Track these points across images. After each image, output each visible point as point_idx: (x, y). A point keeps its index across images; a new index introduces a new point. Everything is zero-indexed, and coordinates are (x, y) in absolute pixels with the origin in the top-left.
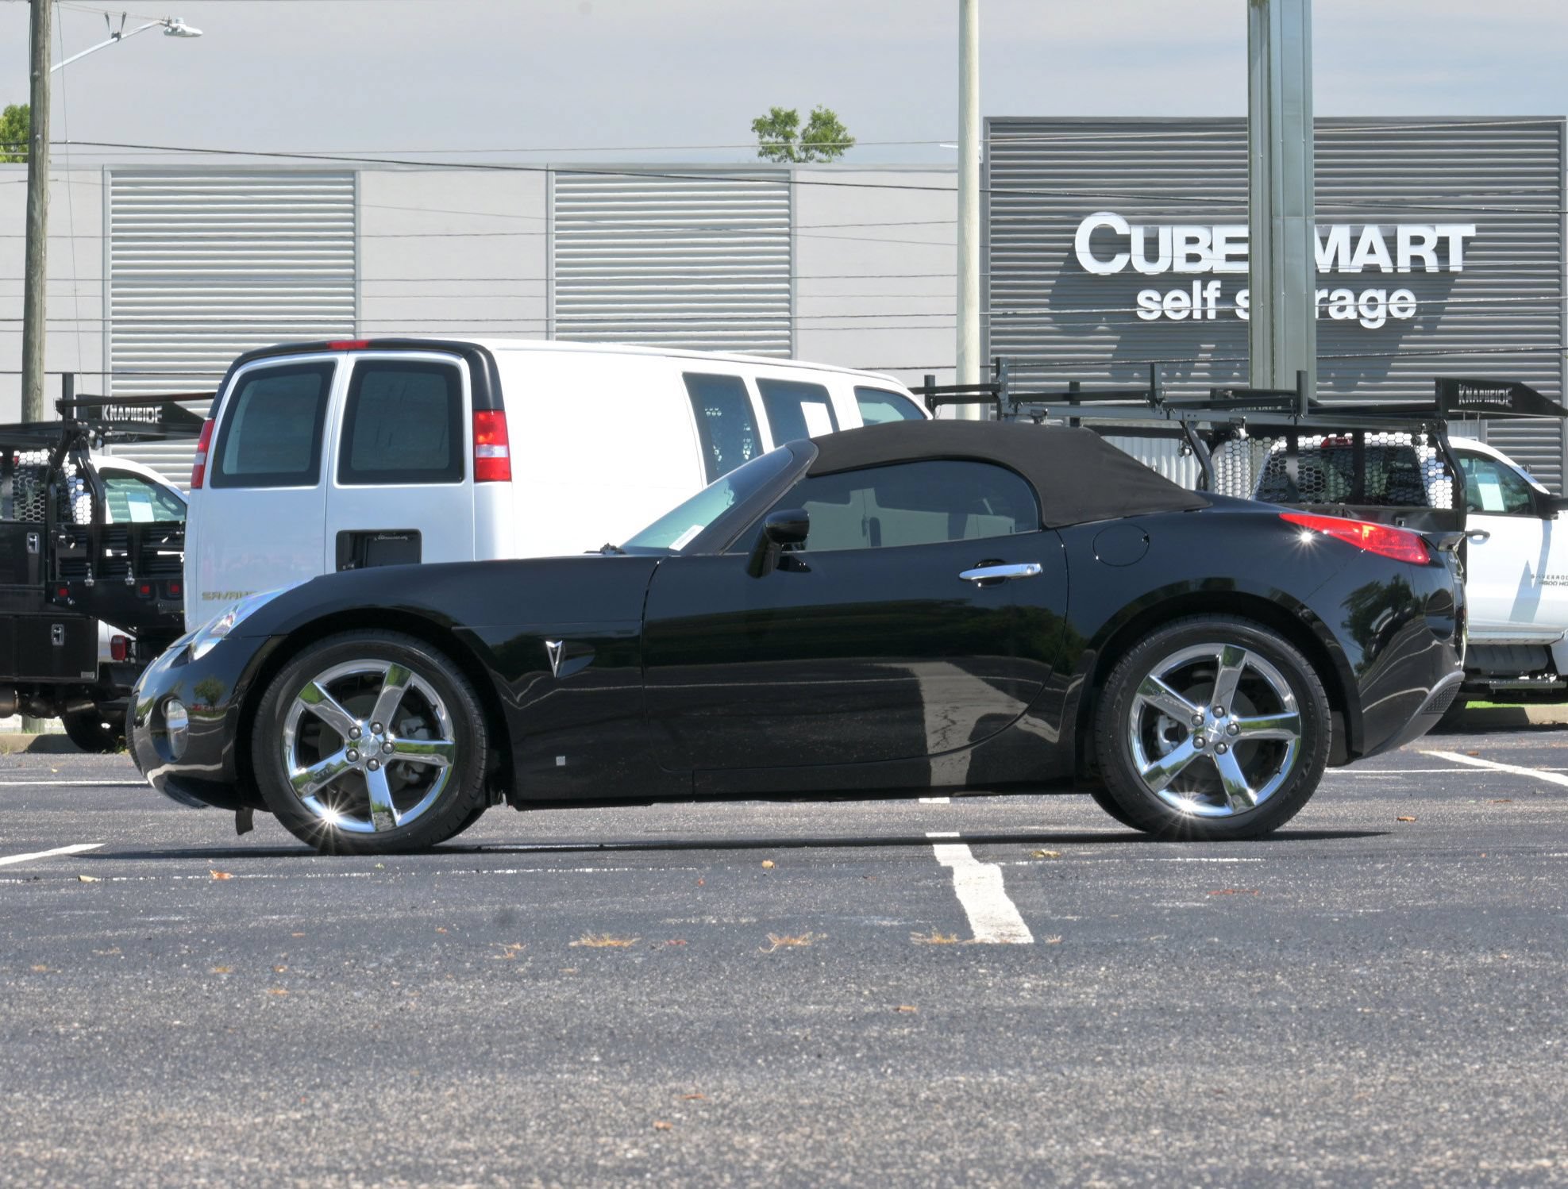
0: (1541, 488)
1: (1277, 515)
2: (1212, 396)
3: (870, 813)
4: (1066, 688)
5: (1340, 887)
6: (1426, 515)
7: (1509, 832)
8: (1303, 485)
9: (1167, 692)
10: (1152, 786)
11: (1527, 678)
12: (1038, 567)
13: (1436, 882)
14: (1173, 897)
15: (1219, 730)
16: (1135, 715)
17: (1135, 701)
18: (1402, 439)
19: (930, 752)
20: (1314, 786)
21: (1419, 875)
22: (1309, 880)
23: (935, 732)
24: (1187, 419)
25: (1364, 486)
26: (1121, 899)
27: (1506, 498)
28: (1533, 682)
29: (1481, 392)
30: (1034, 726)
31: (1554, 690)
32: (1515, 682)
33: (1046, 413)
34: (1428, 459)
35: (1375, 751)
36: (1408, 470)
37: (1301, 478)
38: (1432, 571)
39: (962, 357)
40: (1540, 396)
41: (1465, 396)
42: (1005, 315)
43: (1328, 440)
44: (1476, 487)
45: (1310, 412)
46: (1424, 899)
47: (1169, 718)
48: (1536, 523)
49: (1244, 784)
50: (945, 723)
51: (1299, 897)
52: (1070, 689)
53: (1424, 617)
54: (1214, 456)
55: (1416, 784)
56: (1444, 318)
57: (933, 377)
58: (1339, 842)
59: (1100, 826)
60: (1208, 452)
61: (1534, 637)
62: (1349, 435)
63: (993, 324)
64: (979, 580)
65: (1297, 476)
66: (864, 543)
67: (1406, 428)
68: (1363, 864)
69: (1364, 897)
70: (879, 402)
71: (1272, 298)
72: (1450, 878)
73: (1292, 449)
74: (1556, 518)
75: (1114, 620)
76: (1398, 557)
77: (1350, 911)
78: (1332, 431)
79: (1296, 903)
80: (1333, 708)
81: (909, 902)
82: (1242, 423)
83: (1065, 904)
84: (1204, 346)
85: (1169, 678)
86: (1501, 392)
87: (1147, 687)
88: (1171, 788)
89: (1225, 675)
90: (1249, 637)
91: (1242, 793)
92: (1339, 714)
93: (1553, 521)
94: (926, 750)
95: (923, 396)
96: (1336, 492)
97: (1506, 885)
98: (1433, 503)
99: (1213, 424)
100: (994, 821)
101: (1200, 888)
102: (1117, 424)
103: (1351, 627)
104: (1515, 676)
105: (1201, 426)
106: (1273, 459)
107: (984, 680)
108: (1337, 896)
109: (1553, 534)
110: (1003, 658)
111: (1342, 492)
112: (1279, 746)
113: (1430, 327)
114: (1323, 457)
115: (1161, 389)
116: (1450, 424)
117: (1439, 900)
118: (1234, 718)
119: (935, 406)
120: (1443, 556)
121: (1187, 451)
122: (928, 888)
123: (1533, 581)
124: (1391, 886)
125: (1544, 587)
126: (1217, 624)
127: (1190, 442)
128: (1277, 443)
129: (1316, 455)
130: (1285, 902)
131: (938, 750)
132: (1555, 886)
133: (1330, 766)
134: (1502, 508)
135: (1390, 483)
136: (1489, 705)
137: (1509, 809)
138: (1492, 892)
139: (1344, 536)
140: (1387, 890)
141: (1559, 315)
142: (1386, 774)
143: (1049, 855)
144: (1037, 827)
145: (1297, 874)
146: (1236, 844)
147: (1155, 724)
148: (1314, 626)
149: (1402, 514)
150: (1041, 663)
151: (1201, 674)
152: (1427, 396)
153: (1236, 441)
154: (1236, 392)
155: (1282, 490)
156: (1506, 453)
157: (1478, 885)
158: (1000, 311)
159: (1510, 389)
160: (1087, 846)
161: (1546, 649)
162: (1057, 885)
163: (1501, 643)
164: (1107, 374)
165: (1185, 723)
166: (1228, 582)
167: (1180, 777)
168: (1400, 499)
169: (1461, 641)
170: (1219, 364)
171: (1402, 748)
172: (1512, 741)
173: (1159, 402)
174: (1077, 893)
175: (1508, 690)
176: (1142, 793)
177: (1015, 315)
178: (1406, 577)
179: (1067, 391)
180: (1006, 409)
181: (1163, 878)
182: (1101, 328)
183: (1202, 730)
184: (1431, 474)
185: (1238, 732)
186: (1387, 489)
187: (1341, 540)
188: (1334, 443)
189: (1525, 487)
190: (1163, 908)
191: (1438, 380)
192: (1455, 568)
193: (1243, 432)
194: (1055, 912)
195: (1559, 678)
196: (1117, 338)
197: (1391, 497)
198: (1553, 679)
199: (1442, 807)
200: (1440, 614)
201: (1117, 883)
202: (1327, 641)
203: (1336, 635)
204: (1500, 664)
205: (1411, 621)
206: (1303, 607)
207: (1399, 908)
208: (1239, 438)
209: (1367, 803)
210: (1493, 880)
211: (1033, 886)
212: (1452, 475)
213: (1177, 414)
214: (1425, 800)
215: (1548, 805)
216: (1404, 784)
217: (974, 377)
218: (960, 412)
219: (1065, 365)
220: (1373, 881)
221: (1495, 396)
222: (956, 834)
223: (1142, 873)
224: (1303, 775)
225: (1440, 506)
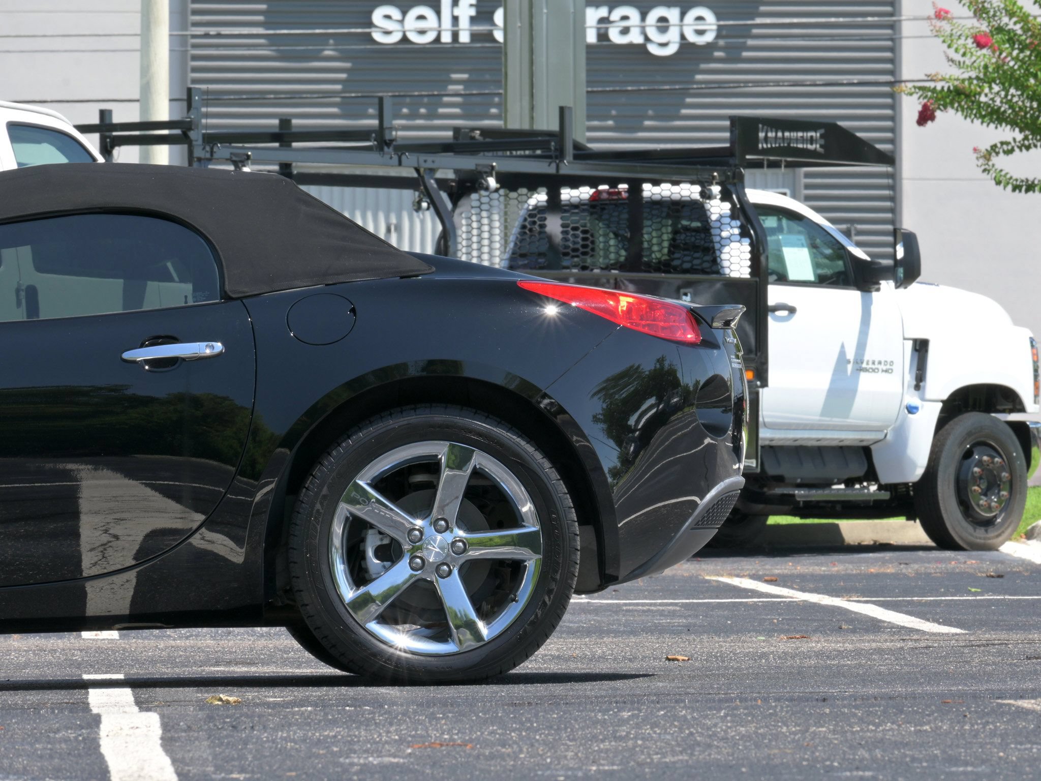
0: (859, 253)
1: (514, 283)
2: (456, 136)
3: (18, 650)
4: (253, 495)
5: (574, 740)
6: (718, 285)
7: (800, 674)
8: (566, 247)
9: (378, 501)
10: (359, 616)
11: (842, 486)
12: (218, 347)
13: (691, 734)
14: (367, 751)
15: (442, 548)
16: (338, 529)
17: (338, 511)
18: (689, 191)
19: (85, 574)
20: (559, 617)
21: (672, 725)
22: (537, 730)
23: (92, 550)
24: (423, 166)
25: (642, 249)
26: (302, 754)
27: (816, 265)
28: (849, 492)
29: (787, 134)
30: (212, 542)
31: (876, 502)
32: (827, 492)
33: (248, 157)
34: (721, 216)
35: (633, 575)
36: (696, 230)
37: (565, 239)
38: (703, 352)
39: (146, 89)
40: (860, 140)
41: (766, 139)
42: (207, 36)
43: (598, 193)
44: (780, 251)
45: (576, 157)
46: (674, 753)
47: (380, 533)
48: (852, 297)
49: (473, 615)
50: (105, 538)
51: (521, 751)
52: (258, 497)
53: (694, 409)
54: (458, 211)
55: (697, 616)
56: (750, 42)
57: (110, 112)
58: (588, 686)
59: (299, 667)
60: (449, 206)
61: (850, 437)
62: (623, 187)
63: (195, 46)
64: (147, 362)
65: (560, 236)
66: (19, 315)
67: (694, 178)
68: (605, 712)
69: (600, 751)
70: (39, 142)
71: (531, 16)
72: (709, 729)
73: (554, 203)
74: (878, 290)
75: (312, 412)
76: (662, 335)
77: (580, 769)
78: (603, 181)
79: (515, 757)
80: (582, 521)
81: (41, 757)
82: (490, 171)
83: (233, 759)
84: (455, 76)
85: (380, 484)
86: (810, 134)
87: (353, 494)
88: (384, 619)
89: (450, 479)
90: (480, 434)
91: (471, 626)
92: (590, 529)
93: (875, 294)
94: (81, 572)
95: (96, 137)
96: (606, 257)
97: (776, 737)
98: (727, 271)
99: (456, 171)
100: (170, 661)
101: (401, 741)
102: (335, 171)
103: (604, 422)
104: (827, 484)
105: (439, 175)
106: (531, 216)
107: (147, 485)
108: (567, 750)
109: (874, 309)
110: (174, 458)
111: (612, 256)
112: (516, 568)
113: (734, 53)
114: (592, 214)
115: (391, 128)
116: (747, 173)
117: (692, 754)
118: (461, 533)
119: (112, 147)
120: (718, 334)
121: (424, 205)
122: (66, 740)
123: (850, 367)
124: (636, 738)
125: (863, 376)
126: (440, 417)
127: (428, 194)
128: (536, 196)
129: (584, 210)
130: (502, 757)
131: (95, 571)
132: (836, 739)
133: (579, 592)
134: (811, 277)
135: (674, 246)
136: (797, 520)
137: (804, 646)
138: (758, 746)
139: (595, 308)
140: (630, 743)
141: (892, 40)
142: (661, 605)
143: (228, 702)
144: (222, 668)
145: (522, 723)
146: (461, 688)
147: (363, 540)
148: (559, 419)
149: (688, 284)
150: (222, 465)
151: (419, 478)
152: (720, 139)
153: (483, 193)
154: (485, 132)
155: (540, 255)
156: (818, 210)
157: (743, 737)
158: (200, 31)
159: (822, 131)
160: (277, 690)
161: (866, 452)
162: (227, 737)
163: (810, 444)
164: (334, 110)
165: (401, 540)
166: (456, 365)
167: (392, 605)
168: (687, 266)
169: (740, 439)
170: (474, 99)
171: (668, 572)
172: (822, 564)
173: (389, 143)
174: (250, 746)
175: (818, 502)
176: (347, 627)
177: (219, 36)
178: (672, 359)
179: (277, 130)
180: (199, 152)
181: (358, 728)
182: (328, 53)
183: (420, 548)
184: (724, 234)
185: (465, 550)
186: (670, 252)
187: (592, 314)
188: (605, 196)
189: (840, 252)
190: (352, 764)
191: (734, 120)
192: (734, 350)
193: (492, 182)
194: (218, 769)
195: (881, 488)
196: (348, 65)
197: (676, 263)
198: (873, 488)
199: (723, 645)
200: (715, 405)
201: (300, 733)
202: (575, 438)
203: (586, 432)
204: (809, 471)
205: (679, 414)
206: (545, 396)
207: (641, 765)
208: (487, 188)
209: (633, 639)
210: (761, 731)
211: (197, 739)
212: (750, 236)
213: (410, 159)
214: (705, 637)
215: (852, 642)
216: (681, 616)
217: (162, 111)
218: (144, 155)
219: (279, 99)
220: (615, 731)
221: (803, 140)
222: (121, 676)
223: (334, 722)
224: (544, 603)
225: (735, 275)
